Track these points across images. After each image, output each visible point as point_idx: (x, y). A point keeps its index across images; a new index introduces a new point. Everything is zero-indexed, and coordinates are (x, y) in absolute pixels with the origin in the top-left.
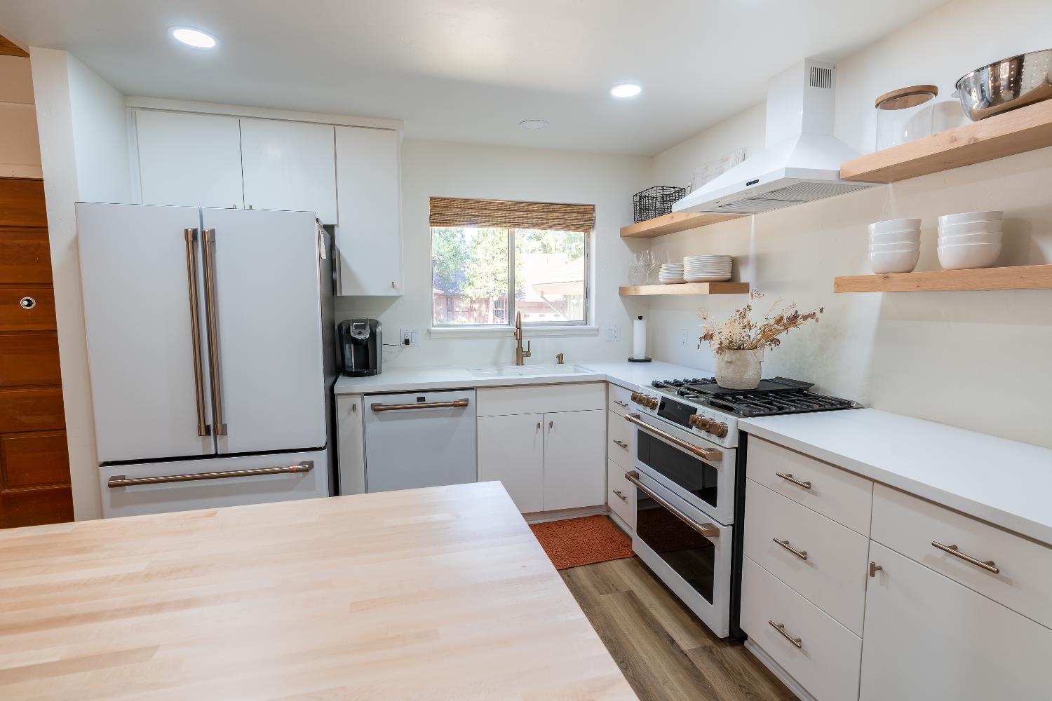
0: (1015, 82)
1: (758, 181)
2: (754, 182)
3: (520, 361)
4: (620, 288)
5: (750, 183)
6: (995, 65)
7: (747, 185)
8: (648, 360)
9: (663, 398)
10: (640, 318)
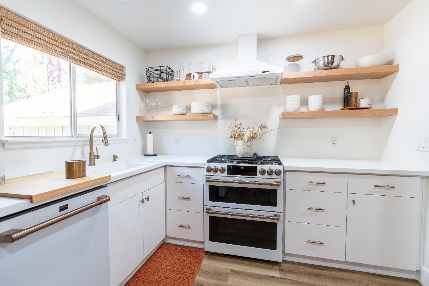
0: (332, 62)
1: (269, 72)
2: (267, 72)
3: (93, 162)
4: (136, 117)
5: (265, 72)
6: (328, 56)
7: (262, 72)
8: (155, 155)
9: (228, 166)
10: (150, 133)
